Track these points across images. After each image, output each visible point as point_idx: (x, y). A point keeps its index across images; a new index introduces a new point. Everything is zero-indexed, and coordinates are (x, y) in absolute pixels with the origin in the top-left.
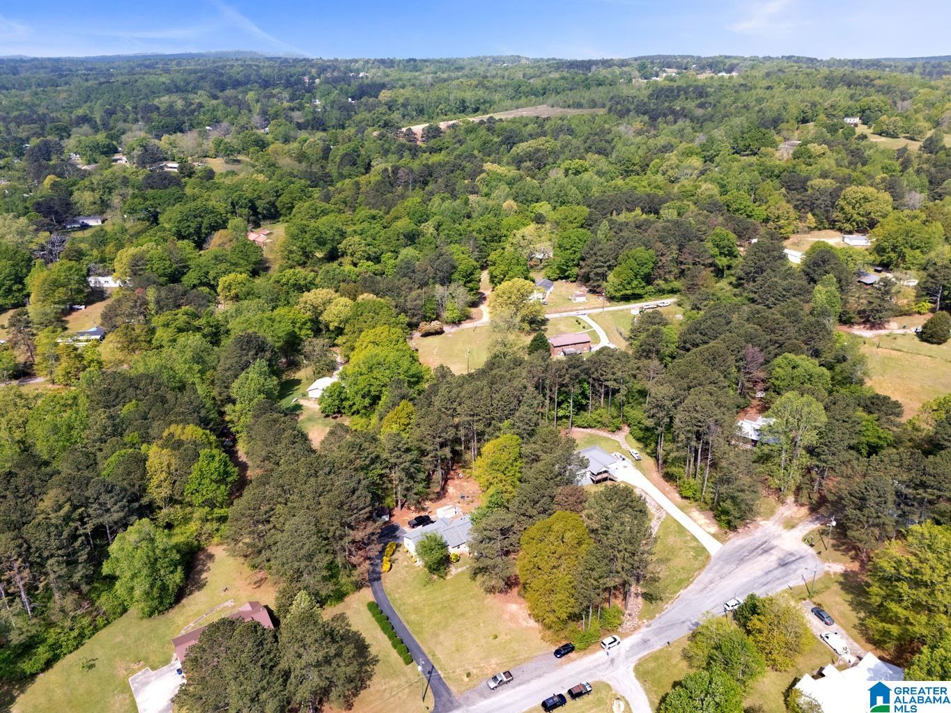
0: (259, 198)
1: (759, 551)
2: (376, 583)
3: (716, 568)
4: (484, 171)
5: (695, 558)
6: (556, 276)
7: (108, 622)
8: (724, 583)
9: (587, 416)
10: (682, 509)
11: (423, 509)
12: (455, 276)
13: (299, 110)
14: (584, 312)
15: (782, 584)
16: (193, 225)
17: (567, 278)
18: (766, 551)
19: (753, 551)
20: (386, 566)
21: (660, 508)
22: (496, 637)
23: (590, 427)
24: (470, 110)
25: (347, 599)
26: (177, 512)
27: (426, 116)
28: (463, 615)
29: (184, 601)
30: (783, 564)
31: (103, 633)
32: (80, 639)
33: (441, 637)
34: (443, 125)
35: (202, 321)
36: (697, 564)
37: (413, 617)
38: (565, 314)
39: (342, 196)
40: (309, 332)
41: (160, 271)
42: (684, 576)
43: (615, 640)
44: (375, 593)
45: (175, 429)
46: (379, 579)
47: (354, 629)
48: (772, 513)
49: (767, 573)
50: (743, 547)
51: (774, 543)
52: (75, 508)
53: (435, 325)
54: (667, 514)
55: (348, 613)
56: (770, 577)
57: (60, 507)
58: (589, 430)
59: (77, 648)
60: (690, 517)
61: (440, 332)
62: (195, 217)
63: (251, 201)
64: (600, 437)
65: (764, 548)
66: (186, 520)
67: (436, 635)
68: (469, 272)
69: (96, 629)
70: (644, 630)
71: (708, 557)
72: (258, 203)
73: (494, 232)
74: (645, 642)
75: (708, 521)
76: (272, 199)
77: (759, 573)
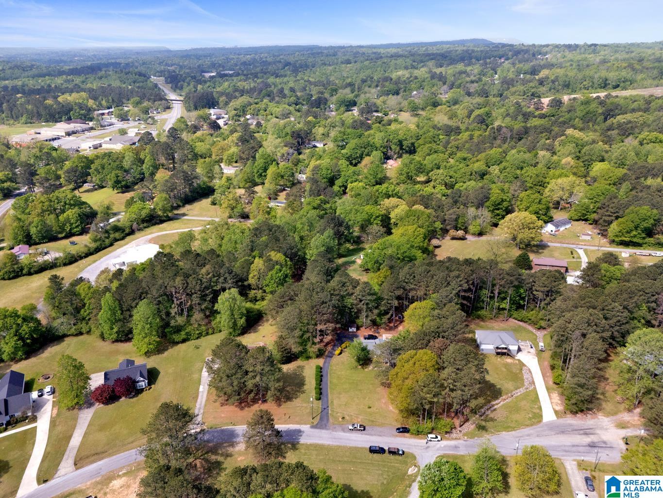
0: (406, 140)
1: (582, 432)
2: (328, 359)
3: (539, 429)
4: (565, 135)
5: (530, 419)
6: (576, 217)
7: (213, 333)
8: (537, 439)
9: (523, 313)
10: (548, 389)
11: (378, 333)
12: (487, 204)
13: (477, 82)
14: (581, 247)
15: (578, 456)
16: (359, 152)
17: (586, 220)
18: (586, 434)
19: (576, 430)
20: (337, 352)
21: (533, 383)
22: (370, 408)
23: (521, 321)
24: (610, 86)
25: (310, 360)
26: (259, 294)
27: (570, 90)
28: (360, 390)
29: (246, 335)
30: (592, 445)
31: (209, 337)
32: (199, 336)
33: (341, 396)
34: (566, 98)
35: (328, 206)
36: (528, 422)
37: (335, 381)
38: (565, 245)
39: (456, 143)
40: (379, 222)
41: (324, 176)
42: (512, 425)
43: (437, 437)
44: (325, 363)
45: (273, 254)
46: (332, 357)
47: (304, 374)
48: (615, 413)
49: (573, 446)
50: (571, 425)
51: (598, 431)
52: (214, 276)
53: (460, 233)
54: (535, 388)
55: (307, 367)
56: (574, 449)
57: (209, 274)
58: (521, 323)
59: (197, 338)
60: (550, 396)
61: (463, 239)
62: (361, 147)
63: (399, 141)
64: (525, 329)
65: (586, 432)
66: (263, 299)
67: (340, 394)
68: (497, 202)
69: (207, 334)
70: (461, 442)
71: (540, 421)
72: (405, 143)
73: (541, 179)
74: (456, 447)
75: (559, 402)
76: (413, 141)
77: (569, 444)
